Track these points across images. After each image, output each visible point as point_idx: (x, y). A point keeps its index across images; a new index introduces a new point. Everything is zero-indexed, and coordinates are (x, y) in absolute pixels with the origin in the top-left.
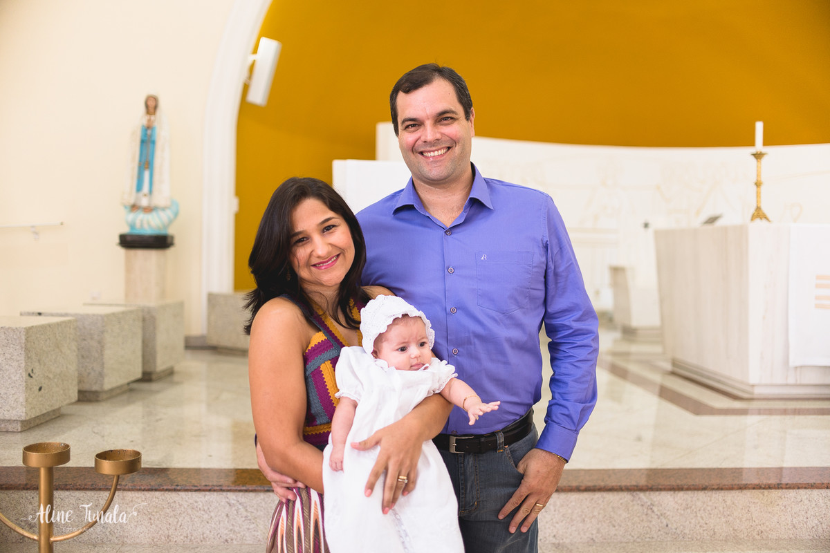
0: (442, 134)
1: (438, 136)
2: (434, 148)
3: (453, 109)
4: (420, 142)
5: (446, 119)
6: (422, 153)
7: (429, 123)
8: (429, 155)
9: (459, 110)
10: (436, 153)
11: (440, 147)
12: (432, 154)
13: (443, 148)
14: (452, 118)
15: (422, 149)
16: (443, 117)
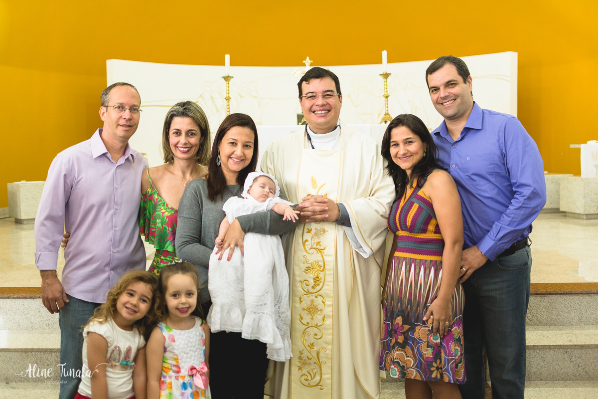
0: (449, 93)
1: (447, 94)
2: (446, 101)
3: (455, 79)
4: (439, 99)
5: (452, 84)
6: (442, 104)
7: (442, 88)
8: (444, 104)
9: (460, 79)
10: (448, 103)
11: (449, 100)
12: (446, 104)
13: (452, 100)
14: (455, 84)
15: (441, 102)
16: (450, 84)
